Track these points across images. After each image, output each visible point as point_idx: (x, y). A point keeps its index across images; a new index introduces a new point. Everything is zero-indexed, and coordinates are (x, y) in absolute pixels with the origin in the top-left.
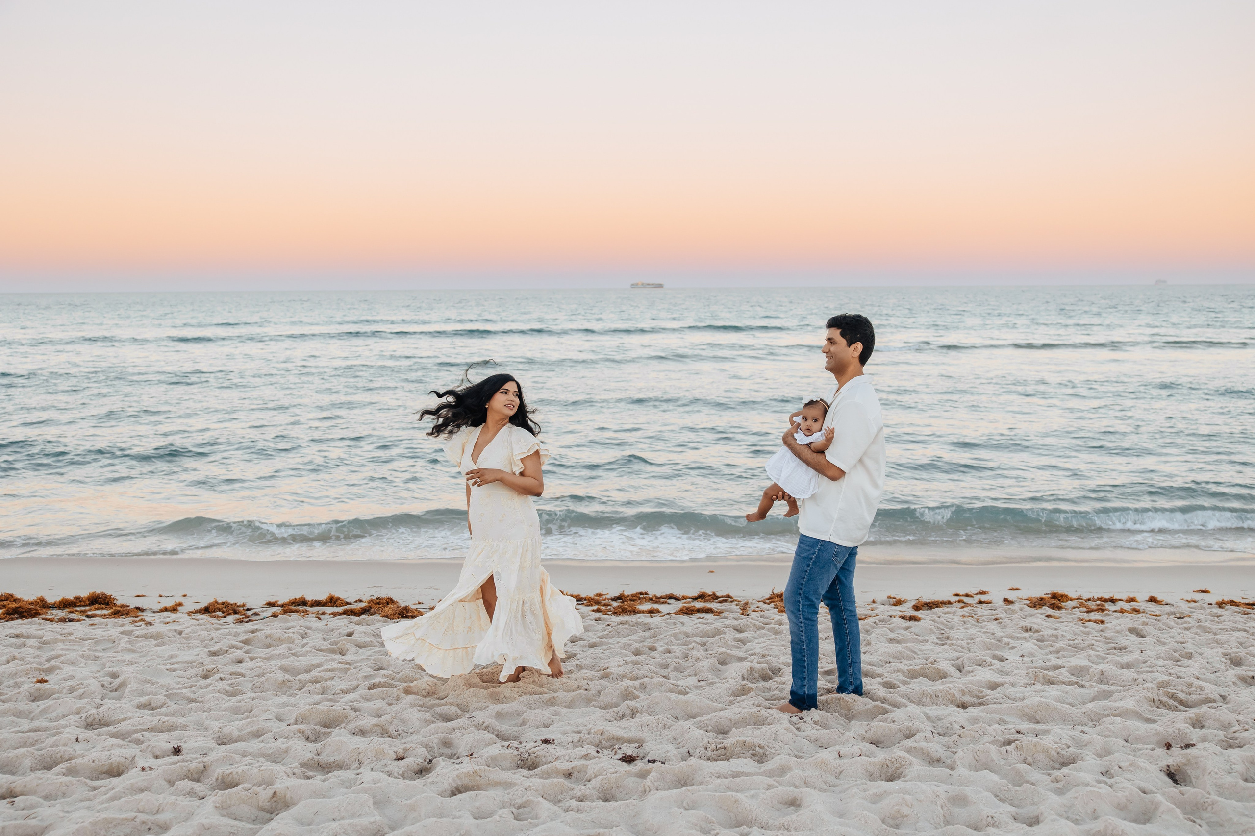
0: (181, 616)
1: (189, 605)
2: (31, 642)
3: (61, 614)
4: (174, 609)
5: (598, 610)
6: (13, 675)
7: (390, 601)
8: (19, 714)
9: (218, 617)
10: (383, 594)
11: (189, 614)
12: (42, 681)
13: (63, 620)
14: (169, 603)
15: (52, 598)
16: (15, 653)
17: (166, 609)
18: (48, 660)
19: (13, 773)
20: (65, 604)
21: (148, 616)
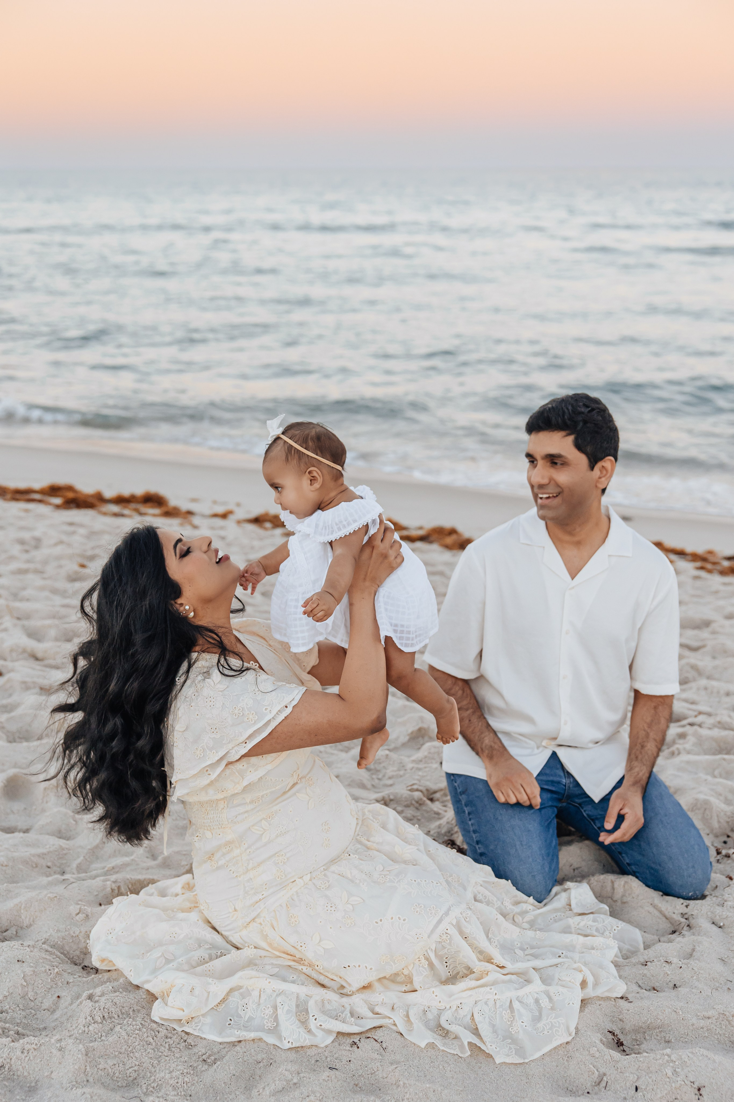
0: (230, 523)
1: (241, 514)
2: (82, 531)
3: (115, 508)
4: (224, 516)
5: (702, 568)
6: (58, 558)
7: (453, 532)
8: (55, 591)
9: (266, 529)
10: (447, 524)
11: (239, 522)
12: (83, 566)
13: (116, 515)
14: (220, 510)
15: (109, 494)
16: (64, 538)
17: (215, 515)
18: (93, 548)
19: (39, 640)
20: (121, 500)
21: (196, 520)
